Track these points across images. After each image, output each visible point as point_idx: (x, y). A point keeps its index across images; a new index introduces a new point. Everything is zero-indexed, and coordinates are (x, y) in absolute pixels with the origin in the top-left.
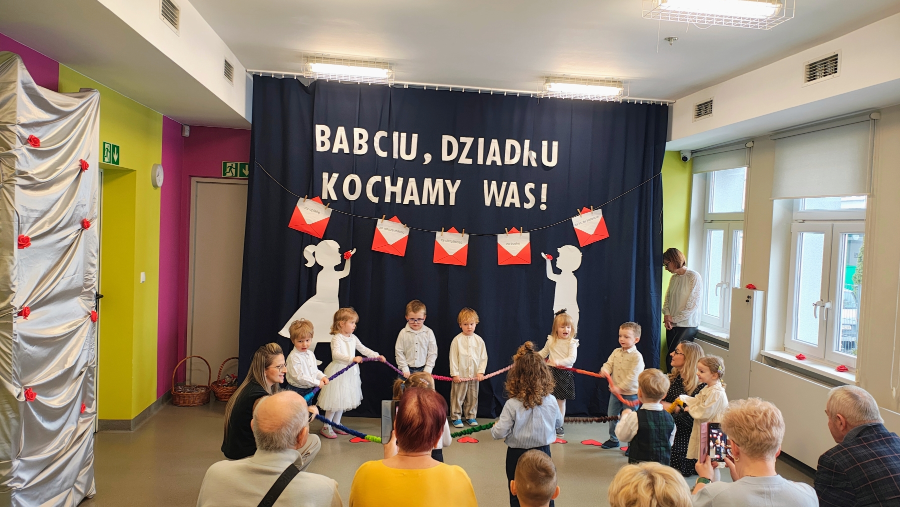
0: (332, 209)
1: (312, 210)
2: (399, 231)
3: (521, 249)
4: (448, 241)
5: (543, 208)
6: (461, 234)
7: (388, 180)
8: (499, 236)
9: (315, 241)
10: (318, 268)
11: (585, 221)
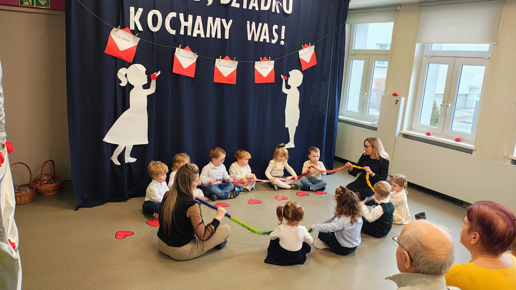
0: (139, 39)
1: (123, 39)
2: (190, 58)
3: (269, 72)
4: (224, 66)
5: (282, 43)
6: (233, 61)
7: (182, 16)
8: (256, 62)
9: (127, 65)
10: (130, 87)
11: (305, 53)
